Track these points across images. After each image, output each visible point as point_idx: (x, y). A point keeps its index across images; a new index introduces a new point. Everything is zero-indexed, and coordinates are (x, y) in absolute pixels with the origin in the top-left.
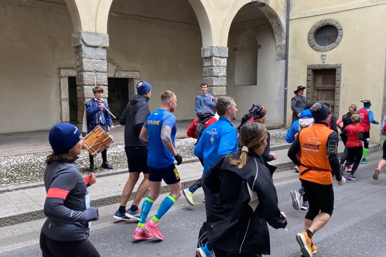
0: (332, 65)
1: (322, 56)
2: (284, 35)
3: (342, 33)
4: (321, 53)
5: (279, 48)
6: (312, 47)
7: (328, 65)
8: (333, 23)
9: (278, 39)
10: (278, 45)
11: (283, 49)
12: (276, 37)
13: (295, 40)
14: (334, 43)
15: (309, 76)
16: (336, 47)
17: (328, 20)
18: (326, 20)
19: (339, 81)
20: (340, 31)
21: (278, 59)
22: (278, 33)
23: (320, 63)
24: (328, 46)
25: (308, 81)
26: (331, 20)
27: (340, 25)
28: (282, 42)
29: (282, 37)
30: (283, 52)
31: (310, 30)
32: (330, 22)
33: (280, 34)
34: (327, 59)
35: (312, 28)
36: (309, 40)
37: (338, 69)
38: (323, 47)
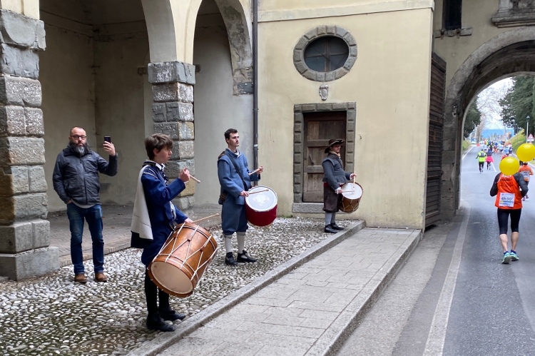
0: (339, 105)
1: (320, 88)
2: (249, 50)
3: (356, 51)
4: (319, 84)
5: (238, 73)
6: (302, 73)
7: (332, 104)
8: (341, 34)
9: (237, 56)
10: (235, 66)
11: (246, 75)
12: (233, 52)
13: (269, 59)
14: (342, 68)
15: (297, 124)
16: (346, 73)
17: (331, 28)
18: (327, 28)
19: (353, 131)
20: (351, 48)
21: (237, 92)
22: (238, 46)
23: (318, 100)
24: (331, 73)
25: (295, 132)
26: (336, 28)
27: (352, 38)
28: (245, 62)
29: (244, 52)
30: (247, 80)
31: (299, 44)
32: (334, 32)
33: (242, 48)
34: (330, 93)
35: (301, 40)
36: (296, 61)
37: (351, 111)
38: (323, 74)
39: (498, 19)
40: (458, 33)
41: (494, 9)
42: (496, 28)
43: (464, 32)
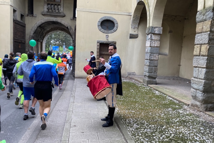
39: (43, 14)
40: (33, 16)
41: (43, 10)
42: (43, 16)
43: (34, 16)
